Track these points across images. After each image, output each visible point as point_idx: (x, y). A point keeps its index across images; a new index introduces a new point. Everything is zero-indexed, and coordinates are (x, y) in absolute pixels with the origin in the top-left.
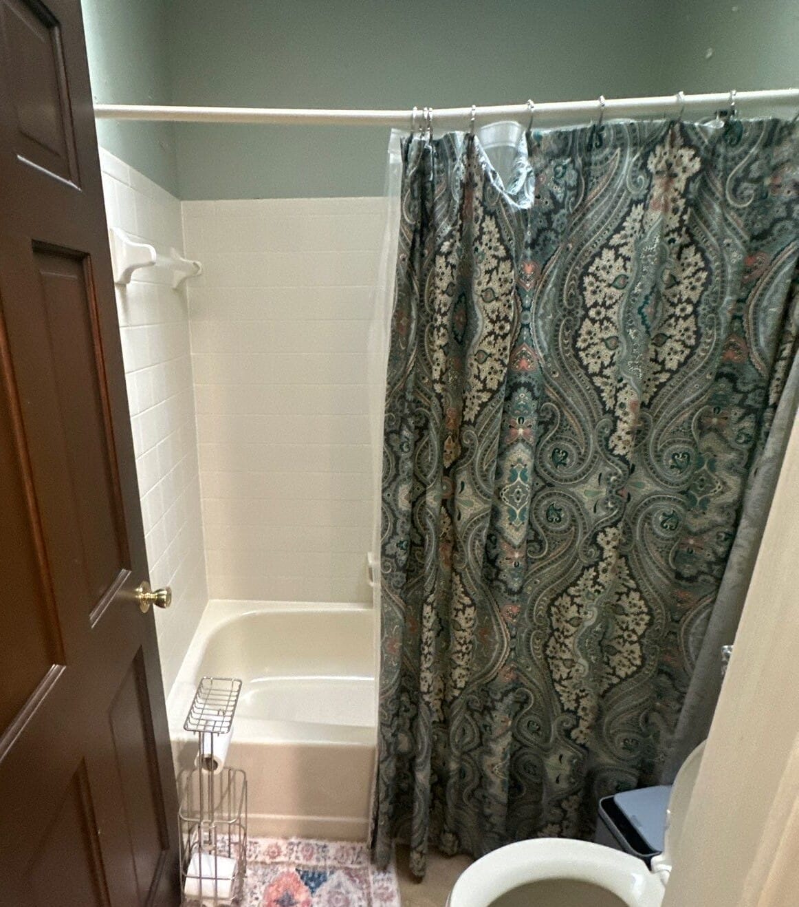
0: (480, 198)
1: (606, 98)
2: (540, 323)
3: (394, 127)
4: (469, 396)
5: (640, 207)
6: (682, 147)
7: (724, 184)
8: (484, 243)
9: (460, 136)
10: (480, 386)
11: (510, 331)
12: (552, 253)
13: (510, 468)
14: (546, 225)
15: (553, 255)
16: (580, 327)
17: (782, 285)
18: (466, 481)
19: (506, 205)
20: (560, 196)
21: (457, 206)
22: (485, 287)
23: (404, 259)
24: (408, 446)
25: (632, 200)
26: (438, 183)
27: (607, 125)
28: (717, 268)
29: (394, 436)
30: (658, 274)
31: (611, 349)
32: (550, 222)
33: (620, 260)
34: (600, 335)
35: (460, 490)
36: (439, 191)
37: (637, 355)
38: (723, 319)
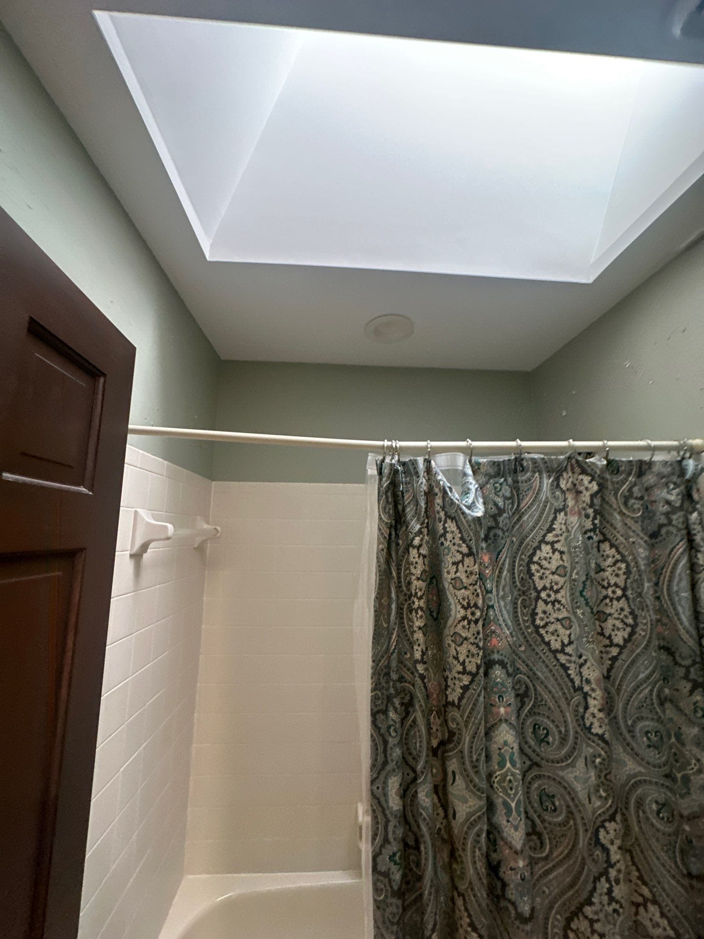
0: (441, 504)
1: (521, 440)
2: (502, 603)
3: (371, 452)
4: (450, 676)
5: (562, 514)
6: (580, 474)
7: (617, 499)
8: (449, 540)
9: (420, 460)
10: (460, 668)
11: (481, 617)
12: (502, 546)
13: (498, 752)
14: (493, 524)
15: (503, 548)
16: (536, 607)
17: (683, 575)
18: (457, 772)
19: (463, 513)
20: (501, 504)
21: (423, 510)
22: (454, 576)
23: (383, 550)
24: (395, 731)
25: (555, 509)
26: (406, 492)
27: (525, 458)
28: (632, 560)
29: (381, 717)
30: (588, 564)
31: (567, 629)
32: (497, 523)
33: (557, 554)
34: (555, 616)
35: (451, 782)
36: (407, 498)
37: (589, 633)
38: (648, 602)
